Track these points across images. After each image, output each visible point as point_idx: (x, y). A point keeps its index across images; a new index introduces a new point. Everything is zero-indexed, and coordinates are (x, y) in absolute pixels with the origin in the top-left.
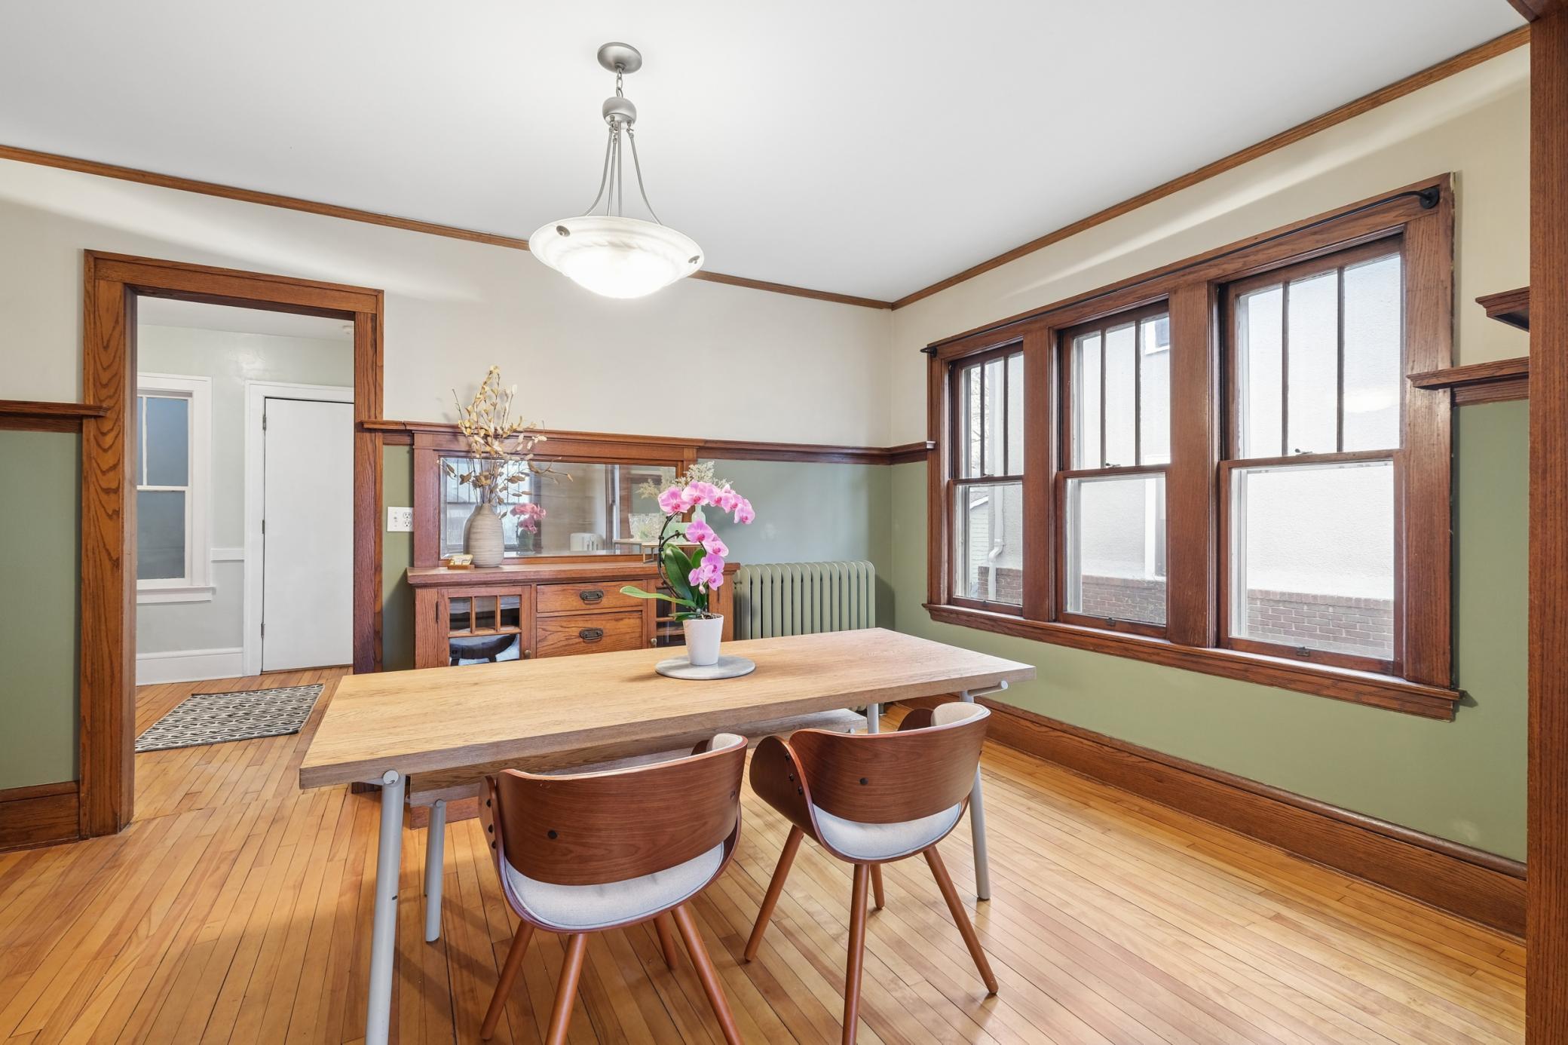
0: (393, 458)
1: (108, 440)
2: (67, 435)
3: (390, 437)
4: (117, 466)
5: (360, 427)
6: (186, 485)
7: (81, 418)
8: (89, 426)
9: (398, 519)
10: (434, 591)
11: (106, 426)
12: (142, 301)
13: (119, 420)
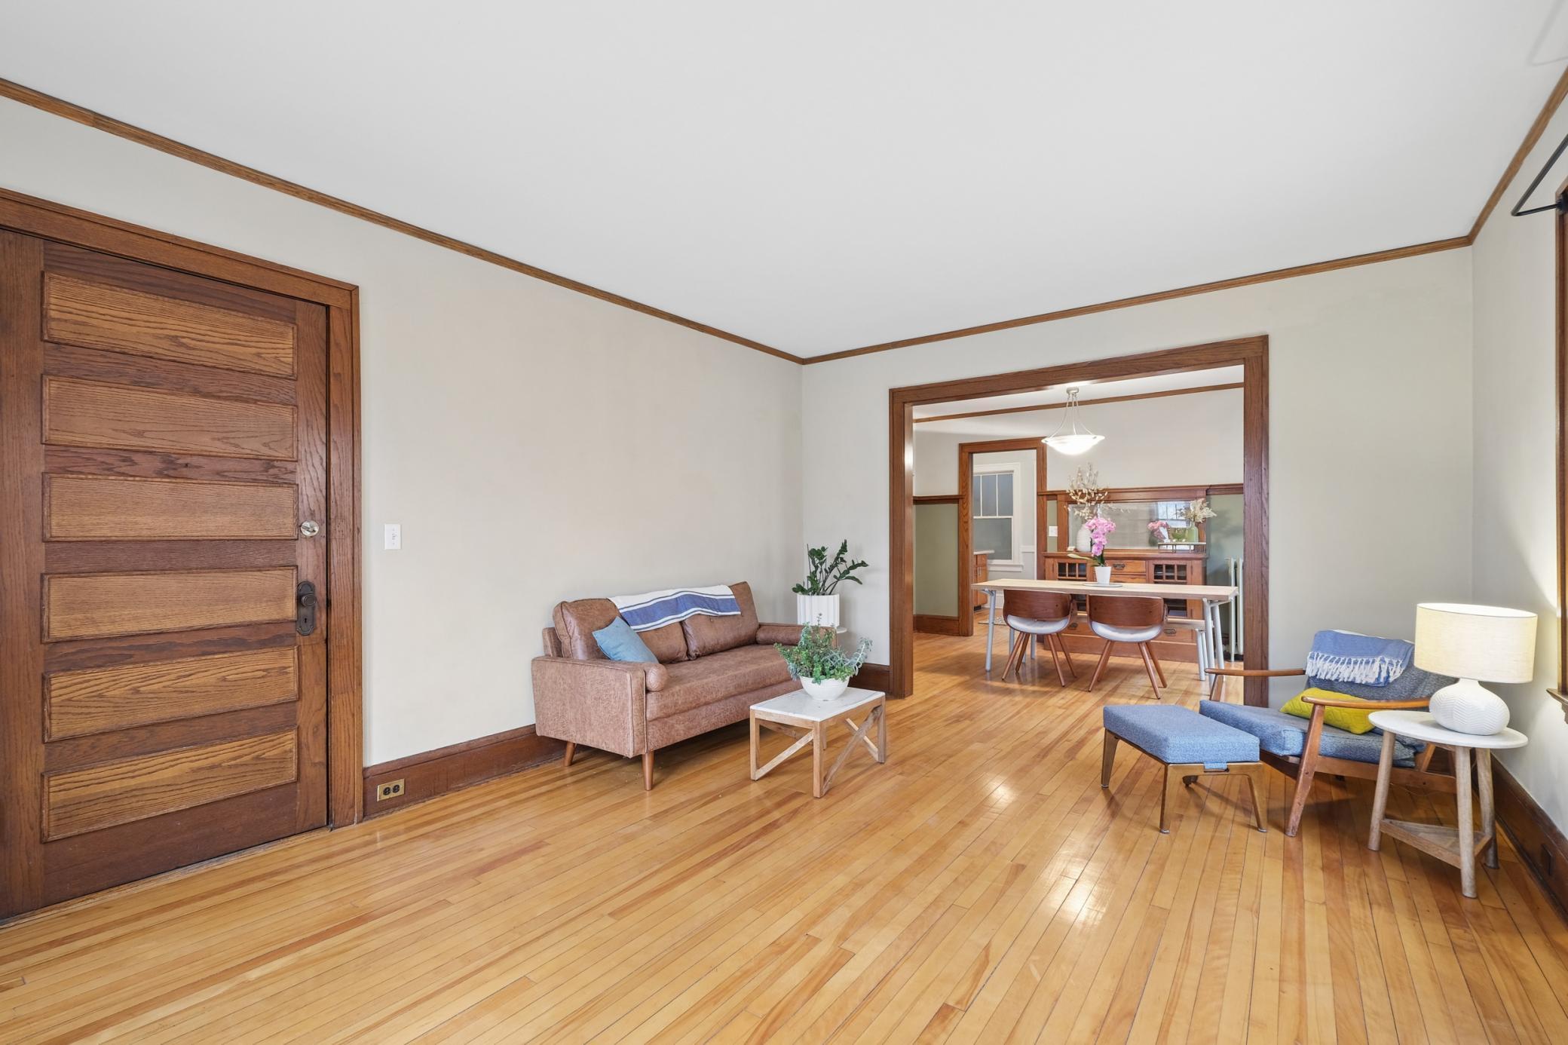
0: (1051, 506)
1: (965, 505)
2: (954, 505)
3: (1050, 497)
4: (967, 514)
5: (1038, 495)
6: (1012, 515)
7: (958, 499)
8: (961, 501)
9: (1053, 531)
10: (1052, 559)
11: (965, 500)
12: (974, 455)
13: (967, 499)
